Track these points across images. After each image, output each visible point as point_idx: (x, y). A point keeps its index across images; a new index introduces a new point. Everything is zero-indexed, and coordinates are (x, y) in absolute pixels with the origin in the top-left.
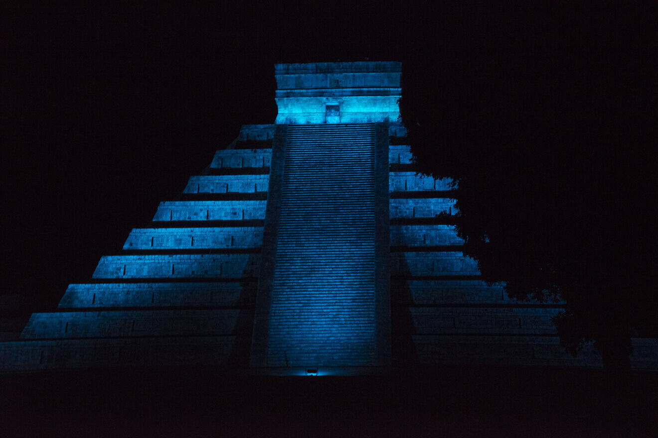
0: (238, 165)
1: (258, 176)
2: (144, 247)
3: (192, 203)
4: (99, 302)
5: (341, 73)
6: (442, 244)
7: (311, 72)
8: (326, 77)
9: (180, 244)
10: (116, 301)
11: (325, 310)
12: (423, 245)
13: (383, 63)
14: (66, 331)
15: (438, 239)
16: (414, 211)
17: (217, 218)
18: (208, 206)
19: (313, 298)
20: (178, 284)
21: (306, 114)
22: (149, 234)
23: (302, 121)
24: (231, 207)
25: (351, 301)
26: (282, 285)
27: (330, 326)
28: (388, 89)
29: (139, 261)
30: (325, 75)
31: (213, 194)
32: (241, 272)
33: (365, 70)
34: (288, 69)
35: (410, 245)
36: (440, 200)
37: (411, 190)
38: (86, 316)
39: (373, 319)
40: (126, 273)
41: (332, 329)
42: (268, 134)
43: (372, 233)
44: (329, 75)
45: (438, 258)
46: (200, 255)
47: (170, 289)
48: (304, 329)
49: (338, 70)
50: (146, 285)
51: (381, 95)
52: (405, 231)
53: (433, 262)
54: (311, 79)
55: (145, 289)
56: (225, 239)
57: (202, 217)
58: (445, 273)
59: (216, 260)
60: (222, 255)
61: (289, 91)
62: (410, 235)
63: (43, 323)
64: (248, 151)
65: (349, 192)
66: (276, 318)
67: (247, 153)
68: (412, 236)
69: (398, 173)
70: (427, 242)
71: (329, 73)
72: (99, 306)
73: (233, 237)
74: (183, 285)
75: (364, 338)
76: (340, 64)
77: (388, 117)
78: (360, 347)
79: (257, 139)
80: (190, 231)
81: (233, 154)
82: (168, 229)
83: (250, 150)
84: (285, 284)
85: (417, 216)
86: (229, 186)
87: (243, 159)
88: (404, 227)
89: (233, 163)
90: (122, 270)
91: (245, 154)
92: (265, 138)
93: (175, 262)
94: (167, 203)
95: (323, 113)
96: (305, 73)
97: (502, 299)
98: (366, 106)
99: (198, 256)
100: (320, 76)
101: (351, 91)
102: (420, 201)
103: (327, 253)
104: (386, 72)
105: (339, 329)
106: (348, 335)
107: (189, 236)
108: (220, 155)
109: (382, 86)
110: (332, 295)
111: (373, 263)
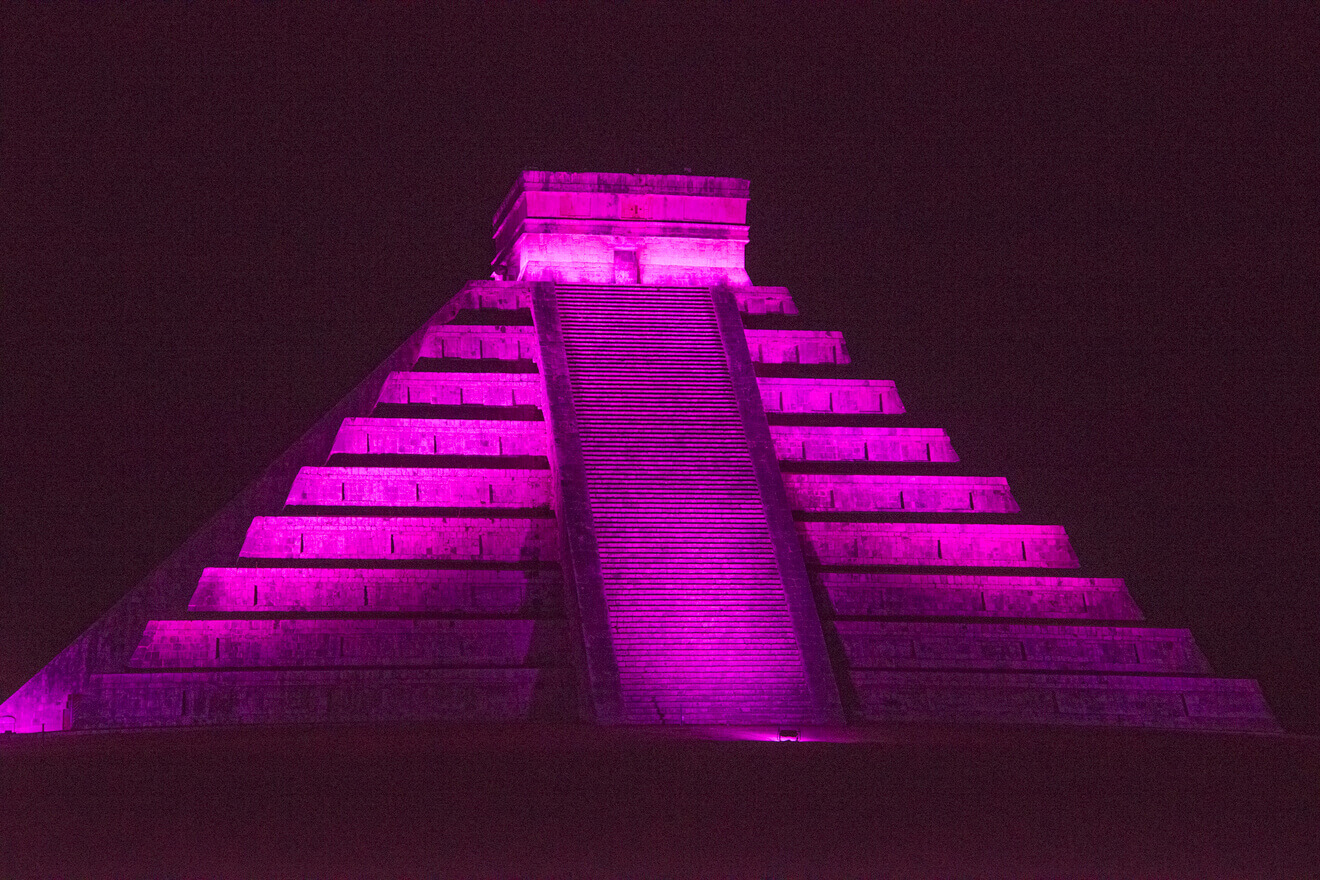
0: (473, 353)
1: (516, 377)
2: (330, 501)
3: (406, 422)
4: (265, 603)
5: (642, 193)
6: (863, 509)
7: (589, 188)
8: (616, 201)
9: (395, 498)
10: (297, 602)
11: (705, 625)
12: (830, 510)
13: (718, 179)
14: (218, 655)
15: (855, 500)
16: (804, 450)
17: (452, 450)
18: (435, 428)
19: (679, 603)
20: (409, 572)
21: (579, 265)
22: (335, 477)
23: (573, 277)
24: (477, 431)
25: (747, 608)
26: (617, 577)
27: (721, 652)
28: (726, 227)
29: (328, 528)
30: (613, 197)
31: (436, 406)
32: (517, 551)
33: (686, 191)
34: (547, 182)
35: (807, 510)
36: (847, 430)
37: (791, 411)
38: (252, 629)
39: (792, 641)
40: (305, 549)
41: (726, 658)
42: (518, 297)
43: (752, 487)
44: (621, 196)
45: (864, 534)
46: (441, 519)
47: (397, 580)
48: (677, 658)
49: (638, 189)
50: (351, 572)
51: (714, 238)
52: (797, 485)
53: (856, 540)
54: (587, 201)
55: (349, 580)
56: (478, 490)
57: (425, 447)
58: (877, 561)
59: (471, 529)
60: (481, 520)
61: (548, 221)
62: (806, 491)
63: (172, 639)
64: (491, 328)
65: (694, 411)
66: (622, 636)
67: (488, 333)
68: (809, 493)
69: (766, 379)
70: (838, 505)
71: (621, 191)
72: (267, 609)
73: (491, 486)
74: (421, 574)
75: (786, 675)
76: (643, 177)
77: (726, 277)
78: (784, 692)
79: (500, 307)
80: (411, 474)
81: (462, 333)
82: (370, 470)
83: (494, 327)
84: (623, 576)
85: (810, 457)
86: (465, 393)
87: (481, 342)
88: (794, 477)
89: (462, 350)
90: (298, 544)
91: (486, 335)
92: (512, 306)
93: (395, 531)
94: (359, 420)
95: (609, 263)
96: (578, 191)
97: (984, 609)
98: (686, 256)
99: (438, 521)
100: (606, 197)
101: (660, 227)
102: (813, 432)
103: (682, 520)
104: (722, 196)
105: (740, 658)
106: (756, 669)
107: (410, 482)
108: (438, 334)
109: (714, 221)
110: (711, 597)
111: (769, 541)
